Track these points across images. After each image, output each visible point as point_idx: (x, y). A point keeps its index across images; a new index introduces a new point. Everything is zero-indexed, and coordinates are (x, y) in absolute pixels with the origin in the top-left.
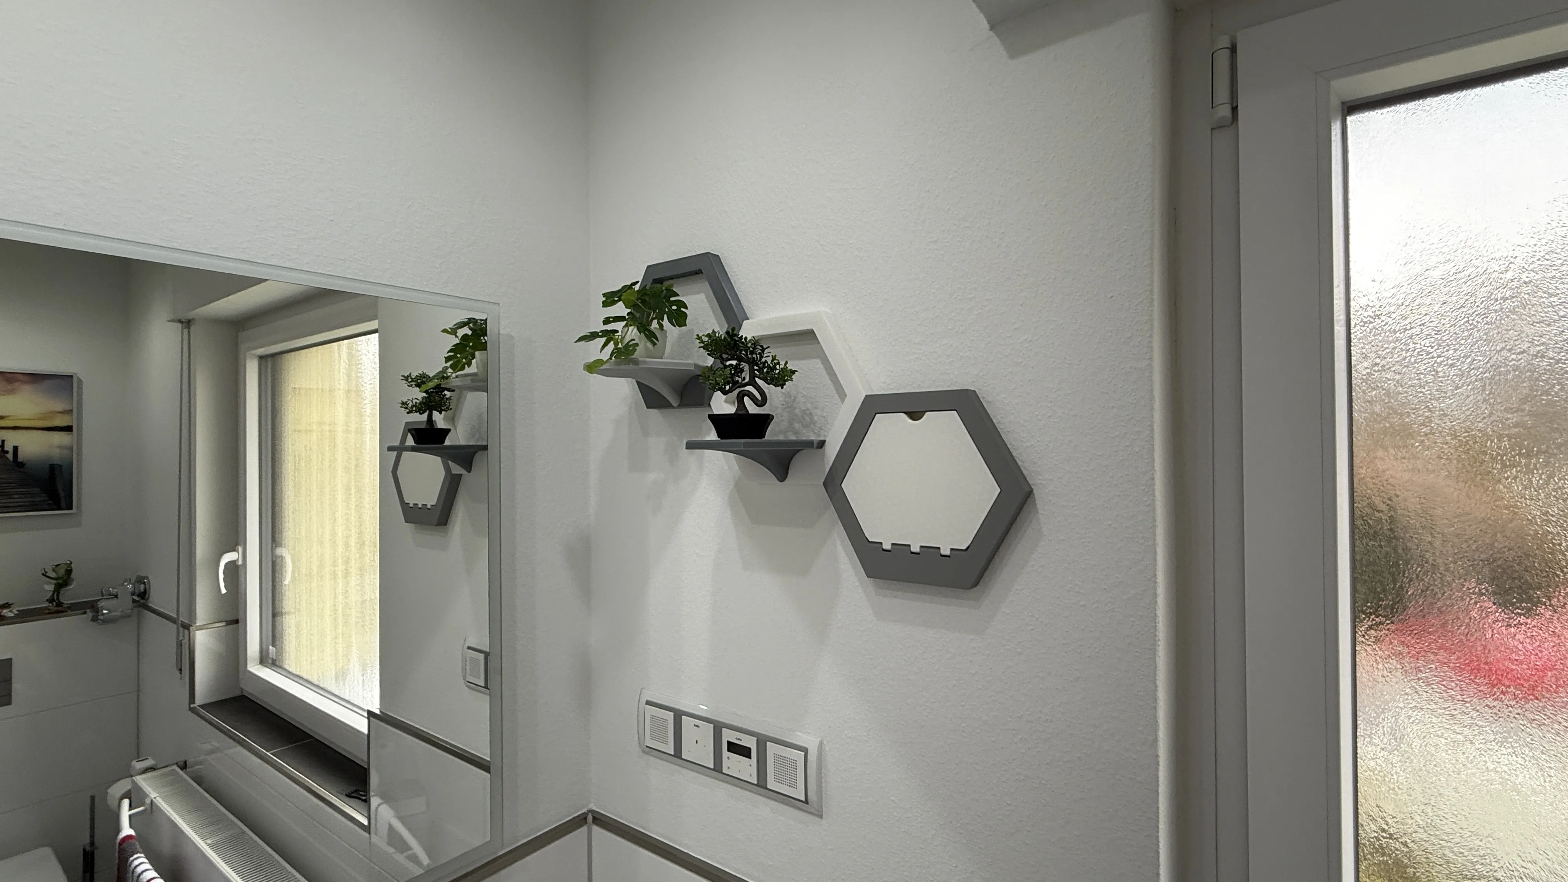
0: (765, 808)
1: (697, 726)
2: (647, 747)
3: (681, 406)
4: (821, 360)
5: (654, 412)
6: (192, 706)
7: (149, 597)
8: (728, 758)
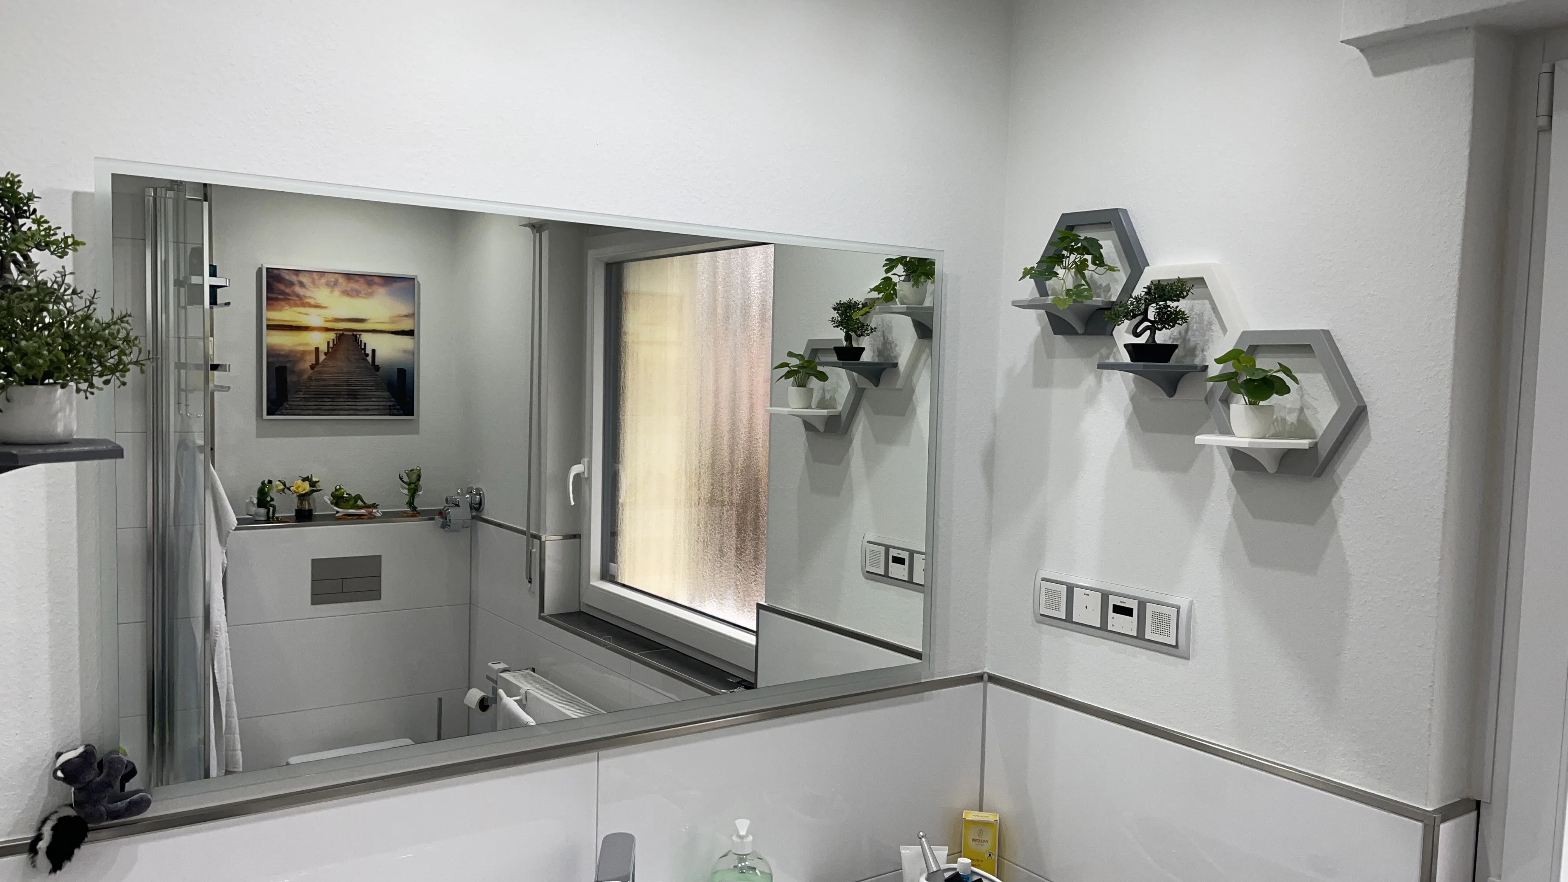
0: (1143, 657)
1: (1087, 595)
2: (1042, 615)
3: (1085, 333)
4: (1209, 301)
5: (1059, 337)
6: (542, 614)
7: (483, 509)
8: (1113, 618)
